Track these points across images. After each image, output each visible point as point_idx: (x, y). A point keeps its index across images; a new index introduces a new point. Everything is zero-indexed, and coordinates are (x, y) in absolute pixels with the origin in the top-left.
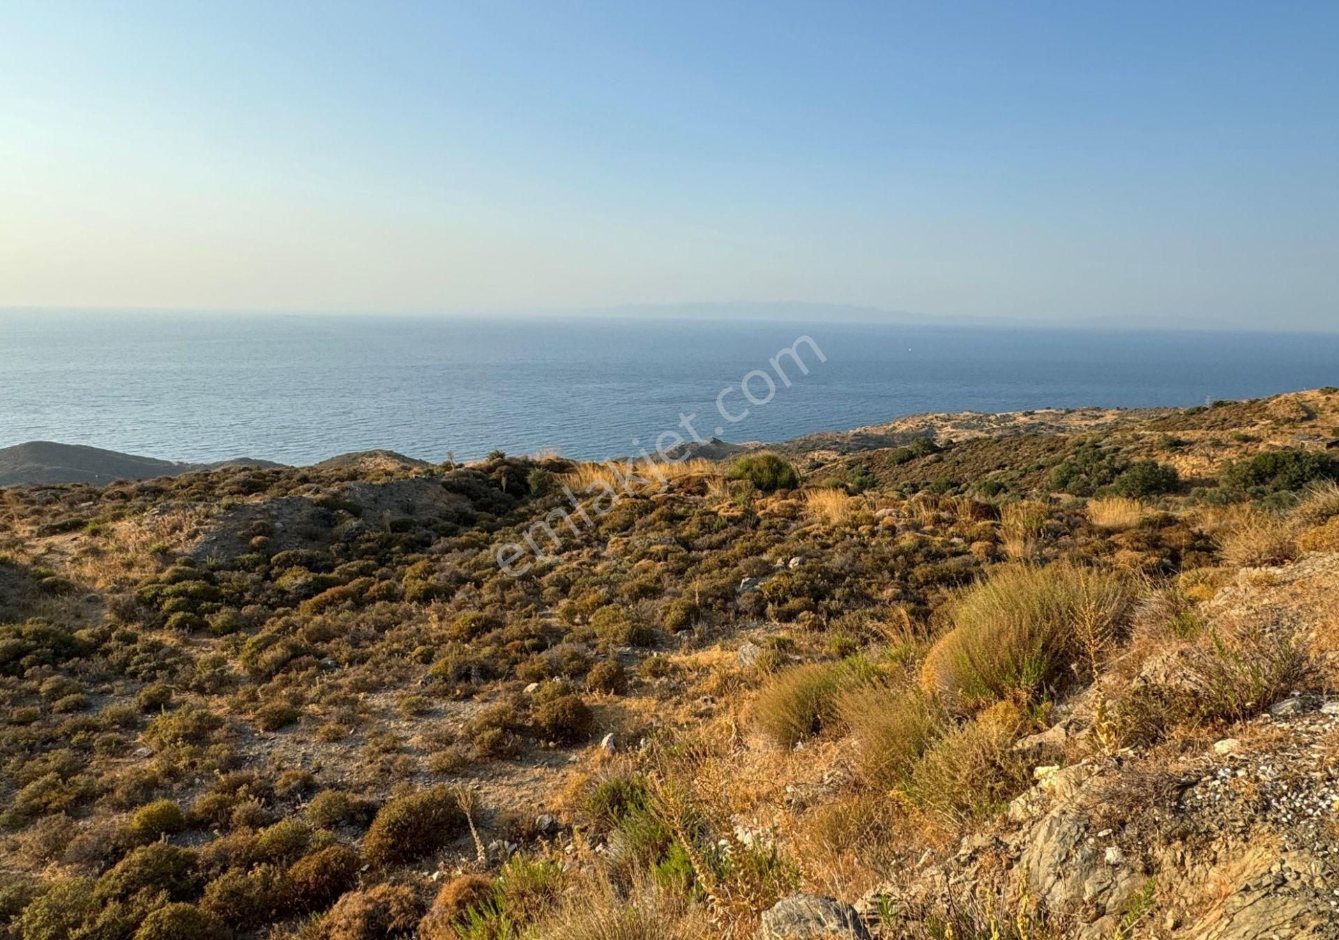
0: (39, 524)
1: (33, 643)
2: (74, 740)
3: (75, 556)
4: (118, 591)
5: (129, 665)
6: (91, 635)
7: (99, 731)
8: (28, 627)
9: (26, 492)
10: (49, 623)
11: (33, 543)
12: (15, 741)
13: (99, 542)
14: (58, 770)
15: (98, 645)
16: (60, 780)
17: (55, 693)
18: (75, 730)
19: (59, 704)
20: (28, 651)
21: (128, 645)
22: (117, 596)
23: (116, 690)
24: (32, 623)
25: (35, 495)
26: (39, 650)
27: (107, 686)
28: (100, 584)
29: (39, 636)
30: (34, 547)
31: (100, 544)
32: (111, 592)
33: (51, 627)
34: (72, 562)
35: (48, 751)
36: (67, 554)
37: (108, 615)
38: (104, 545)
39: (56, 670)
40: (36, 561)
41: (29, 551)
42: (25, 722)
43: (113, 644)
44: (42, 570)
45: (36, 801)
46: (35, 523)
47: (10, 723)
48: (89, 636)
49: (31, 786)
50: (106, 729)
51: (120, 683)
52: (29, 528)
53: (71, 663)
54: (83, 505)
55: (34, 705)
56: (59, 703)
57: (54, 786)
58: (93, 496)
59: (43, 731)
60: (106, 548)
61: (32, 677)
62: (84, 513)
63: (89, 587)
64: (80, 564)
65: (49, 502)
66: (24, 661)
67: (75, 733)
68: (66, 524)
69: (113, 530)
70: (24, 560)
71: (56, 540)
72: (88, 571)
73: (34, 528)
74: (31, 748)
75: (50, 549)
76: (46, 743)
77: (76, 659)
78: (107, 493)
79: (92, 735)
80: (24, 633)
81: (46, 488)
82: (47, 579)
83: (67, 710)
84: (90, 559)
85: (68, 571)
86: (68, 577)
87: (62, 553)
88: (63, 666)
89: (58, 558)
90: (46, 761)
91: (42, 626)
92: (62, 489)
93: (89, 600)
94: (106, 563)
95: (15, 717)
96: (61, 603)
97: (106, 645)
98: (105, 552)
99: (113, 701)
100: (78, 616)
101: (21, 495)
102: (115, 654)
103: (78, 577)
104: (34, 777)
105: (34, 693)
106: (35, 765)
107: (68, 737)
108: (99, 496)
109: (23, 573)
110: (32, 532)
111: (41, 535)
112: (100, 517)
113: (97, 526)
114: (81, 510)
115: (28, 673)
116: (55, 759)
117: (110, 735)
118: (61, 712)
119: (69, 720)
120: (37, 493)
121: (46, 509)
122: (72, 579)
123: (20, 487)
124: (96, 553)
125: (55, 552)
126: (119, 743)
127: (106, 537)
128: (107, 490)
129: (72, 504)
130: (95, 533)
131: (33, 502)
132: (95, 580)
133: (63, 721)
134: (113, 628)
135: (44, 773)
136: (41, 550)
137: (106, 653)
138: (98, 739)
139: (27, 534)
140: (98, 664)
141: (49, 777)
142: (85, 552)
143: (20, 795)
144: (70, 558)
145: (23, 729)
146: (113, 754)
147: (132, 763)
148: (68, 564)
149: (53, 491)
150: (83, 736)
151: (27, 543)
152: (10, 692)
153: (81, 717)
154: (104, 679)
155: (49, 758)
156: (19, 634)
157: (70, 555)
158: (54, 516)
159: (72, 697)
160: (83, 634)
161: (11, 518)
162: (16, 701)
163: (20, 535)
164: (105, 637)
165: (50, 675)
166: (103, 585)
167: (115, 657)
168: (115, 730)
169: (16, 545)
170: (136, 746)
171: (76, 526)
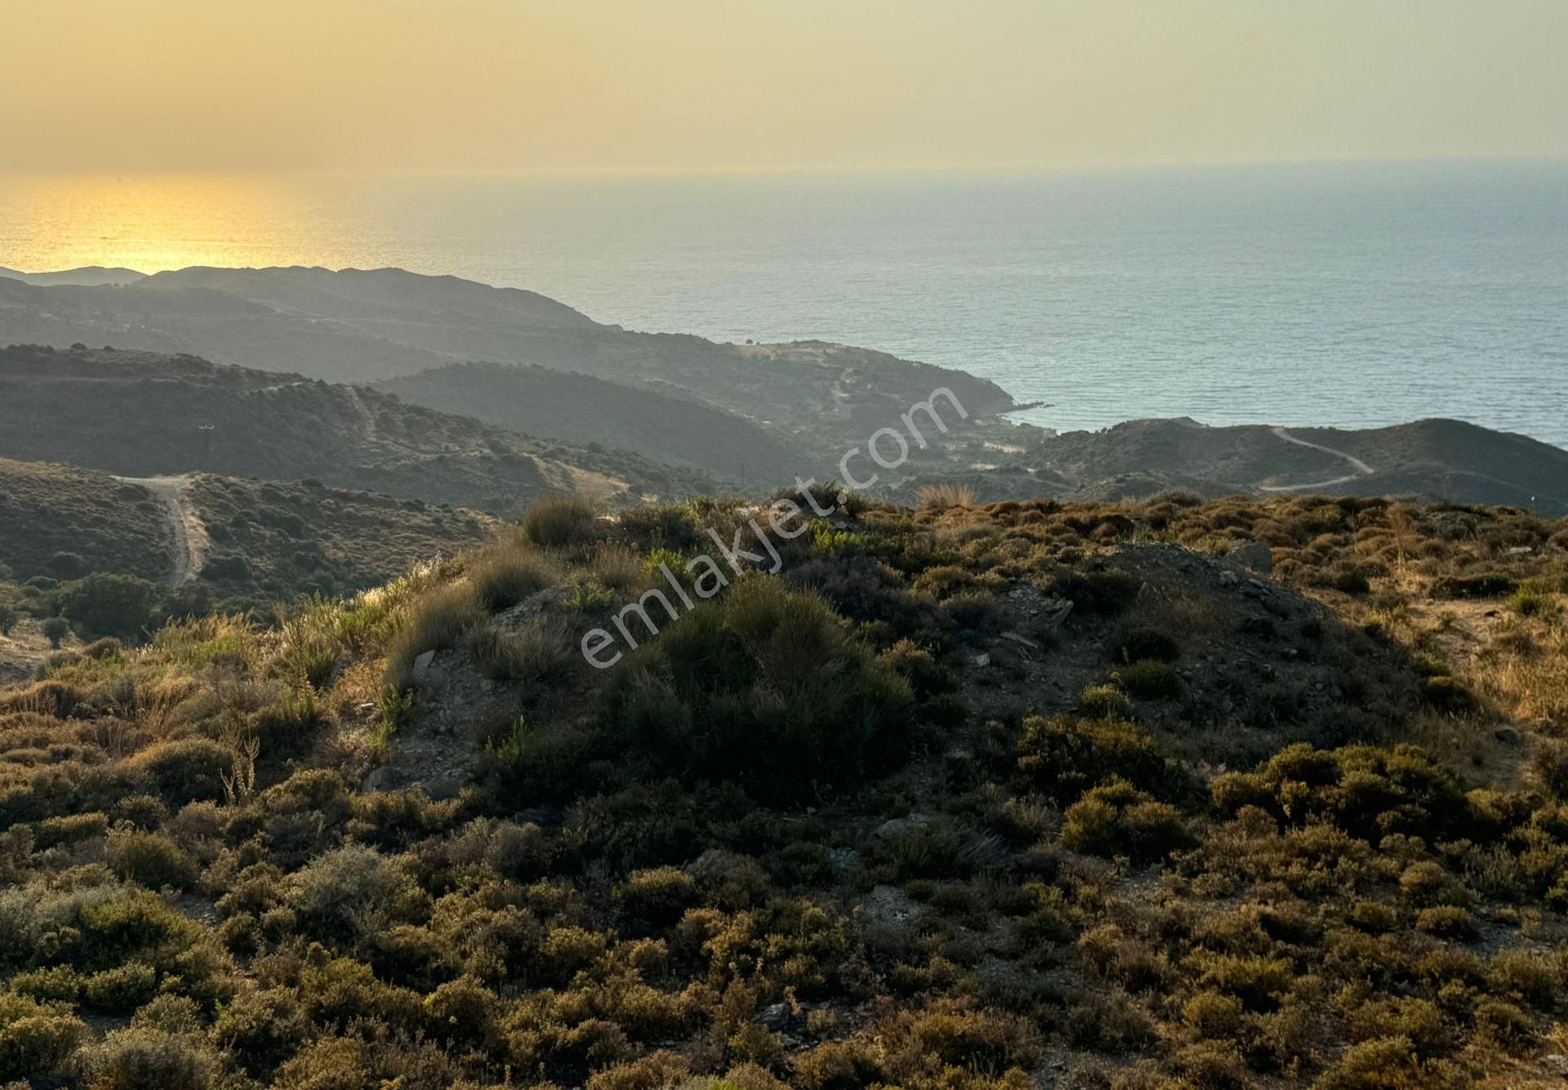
0: (1435, 573)
1: (1401, 791)
2: (1444, 992)
3: (1488, 646)
4: (1554, 733)
5: (1554, 884)
6: (1496, 805)
7: (1486, 991)
8: (1395, 760)
9: (1422, 510)
10: (1432, 761)
11: (1422, 607)
12: (1354, 954)
13: (1533, 627)
14: (1412, 1035)
15: (1506, 826)
16: (1414, 1055)
17: (1425, 893)
18: (1448, 974)
19: (1427, 915)
20: (1391, 801)
21: (1559, 843)
22: (1550, 741)
23: (1525, 925)
24: (1404, 753)
25: (1436, 519)
26: (1408, 807)
27: (1509, 911)
28: (1522, 711)
29: (1414, 781)
30: (1422, 614)
31: (1534, 633)
32: (1540, 731)
33: (1434, 769)
34: (1480, 657)
35: (1401, 994)
36: (1475, 639)
37: (1529, 774)
38: (1542, 636)
39: (1432, 852)
40: (1424, 641)
41: (1414, 620)
42: (1373, 926)
43: (1532, 833)
44: (1430, 659)
45: (1372, 1075)
46: (1428, 571)
47: (1349, 921)
48: (1493, 805)
49: (1368, 1046)
50: (1496, 991)
51: (1533, 912)
52: (1418, 578)
53: (1455, 847)
54: (1514, 550)
55: (1389, 903)
56: (1427, 913)
57: (1404, 1063)
58: (1535, 536)
59: (1397, 955)
60: (1543, 643)
61: (1390, 852)
62: (1513, 566)
63: (1503, 710)
64: (1494, 664)
65: (1457, 535)
66: (1384, 818)
67: (1447, 981)
68: (1478, 583)
69: (1561, 610)
70: (1404, 635)
71: (1461, 609)
72: (1506, 679)
73: (1428, 580)
74: (1376, 976)
75: (1447, 624)
76: (1400, 978)
77: (1467, 842)
78: (1559, 534)
79: (1475, 994)
80: (1389, 769)
81: (1456, 509)
82: (1435, 679)
83: (1438, 931)
84: (1513, 658)
85: (1471, 672)
86: (1471, 683)
87: (1467, 637)
88: (1442, 847)
89: (1459, 643)
90: (1395, 1011)
91: (1418, 764)
92: (1483, 515)
93: (1500, 737)
94: (1539, 671)
95: (1357, 913)
96: (1452, 729)
97: (1519, 831)
98: (1540, 650)
99: (1516, 943)
100: (1478, 762)
101: (1416, 516)
102: (1533, 853)
103: (1487, 686)
104: (1376, 1032)
105: (1389, 881)
106: (1376, 1010)
107: (1435, 984)
108: (1544, 537)
109: (1401, 657)
110: (1423, 586)
111: (1435, 594)
112: (1541, 580)
113: (1534, 597)
114: (1509, 559)
115: (1386, 841)
116: (1411, 1013)
117: (1506, 1006)
118: (1428, 931)
119: (1441, 952)
120: (1440, 516)
121: (1450, 547)
122: (1477, 689)
123: (1414, 500)
124: (1525, 647)
125: (1455, 631)
126: (1518, 1027)
127: (1546, 620)
128: (1558, 528)
129: (1494, 546)
130: (1528, 609)
131: (1429, 531)
132: (1516, 700)
133: (1431, 950)
134: (1536, 802)
135: (1391, 1032)
136: (1432, 624)
137: (1518, 847)
138: (1484, 1005)
139: (1414, 589)
140: (1500, 864)
141: (1399, 1042)
142: (1506, 642)
143: (1352, 1055)
144: (1478, 649)
145: (1367, 940)
146: (1505, 1044)
147: (1536, 1076)
148: (1473, 658)
149: (1467, 516)
150: (1459, 991)
151: (1412, 606)
152: (1355, 866)
153: (1461, 954)
154: (1507, 897)
155: (1402, 1008)
156: (1380, 768)
157: (1480, 643)
158: (1465, 562)
159: (1449, 910)
160: (1482, 798)
161: (1392, 555)
162: (1362, 885)
163: (1404, 587)
164: (1519, 814)
165: (1421, 858)
166: (1528, 713)
167: (1535, 860)
168: (1515, 1002)
169: (1397, 604)
170: (1545, 1047)
171: (1495, 589)
